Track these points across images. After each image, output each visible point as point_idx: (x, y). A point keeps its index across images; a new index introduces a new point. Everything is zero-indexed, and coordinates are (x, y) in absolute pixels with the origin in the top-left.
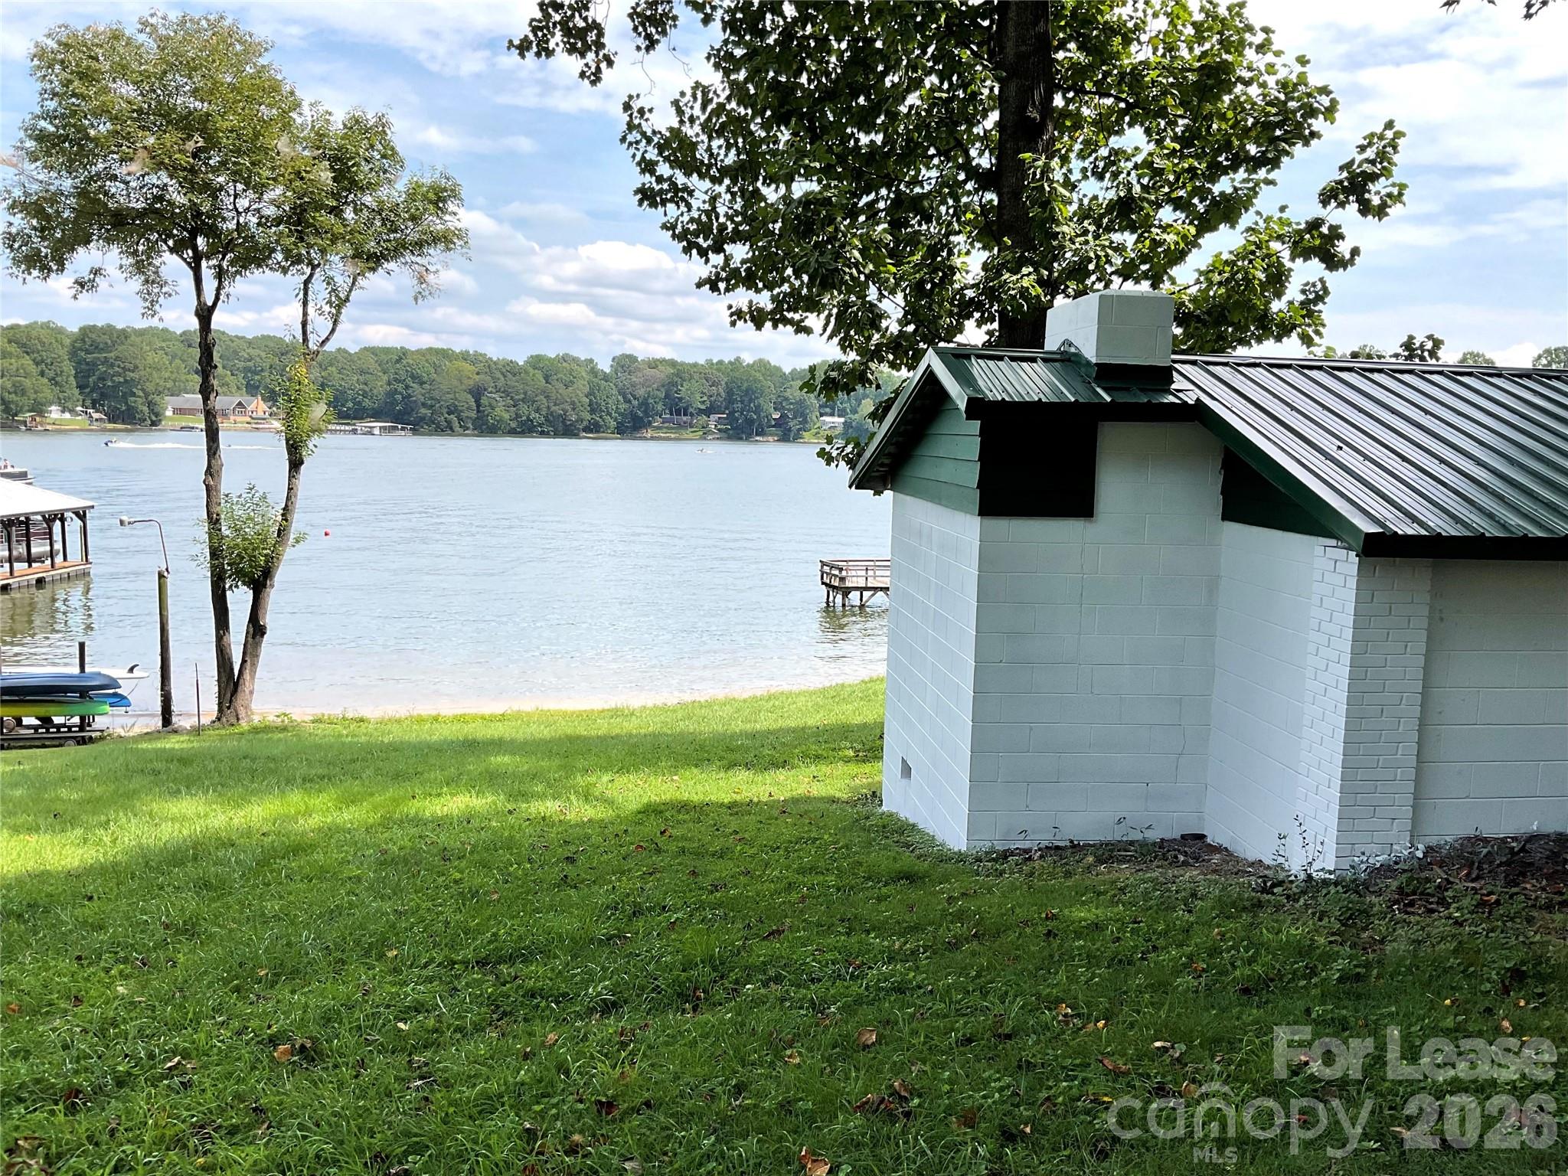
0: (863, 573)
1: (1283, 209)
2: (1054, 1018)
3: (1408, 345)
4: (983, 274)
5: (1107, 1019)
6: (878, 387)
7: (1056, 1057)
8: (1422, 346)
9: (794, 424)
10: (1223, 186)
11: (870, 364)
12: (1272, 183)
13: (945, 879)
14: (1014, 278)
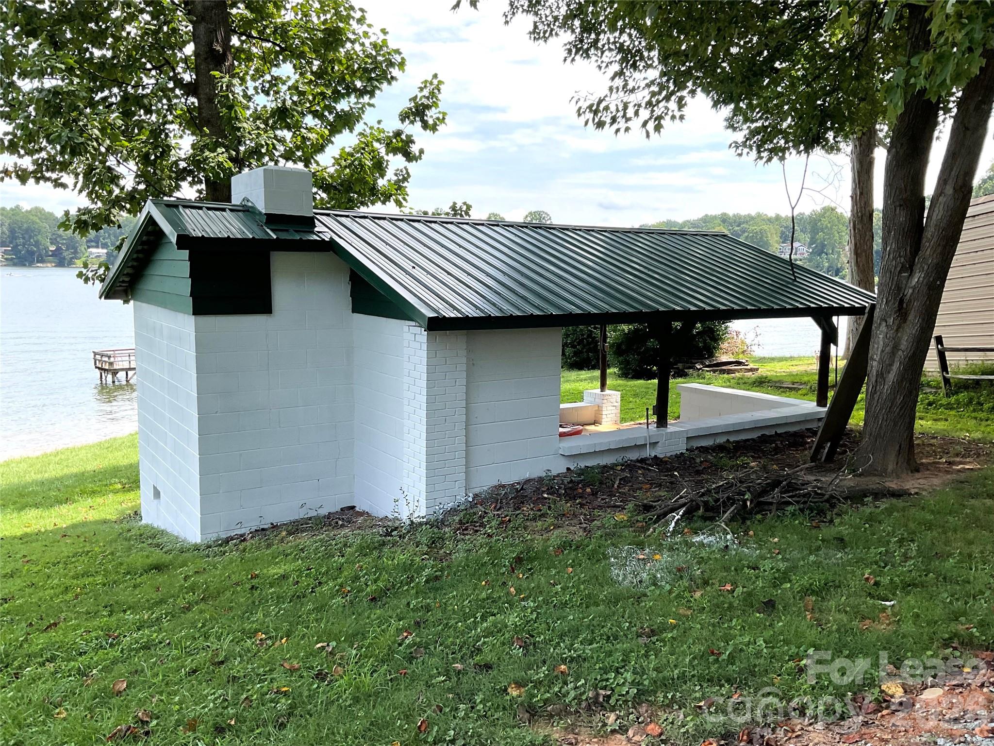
0: (127, 358)
1: (379, 122)
2: (253, 644)
3: (453, 208)
4: (191, 151)
5: (288, 636)
6: (119, 226)
7: (253, 669)
8: (461, 208)
9: (67, 254)
10: (343, 105)
11: (112, 210)
12: (372, 105)
13: (184, 564)
14: (212, 155)
